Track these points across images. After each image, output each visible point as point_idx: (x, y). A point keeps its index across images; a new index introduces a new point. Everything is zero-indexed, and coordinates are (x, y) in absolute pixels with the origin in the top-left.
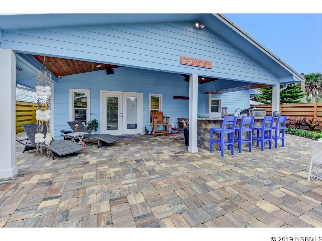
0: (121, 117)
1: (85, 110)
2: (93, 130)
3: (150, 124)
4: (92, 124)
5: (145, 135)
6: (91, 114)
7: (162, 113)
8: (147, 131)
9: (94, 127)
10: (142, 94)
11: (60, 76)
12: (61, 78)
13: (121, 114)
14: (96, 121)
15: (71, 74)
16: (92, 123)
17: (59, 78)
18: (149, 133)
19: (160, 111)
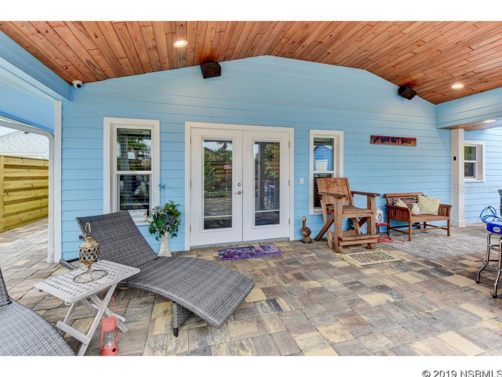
0: (239, 193)
1: (148, 176)
2: (167, 234)
3: (312, 210)
4: (163, 217)
5: (301, 241)
6: (162, 187)
7: (345, 181)
8: (306, 231)
9: (168, 226)
10: (291, 130)
11: (76, 83)
12: (79, 86)
13: (239, 185)
14: (174, 206)
15: (106, 77)
16: (162, 213)
17: (75, 85)
18: (313, 236)
19: (335, 176)
